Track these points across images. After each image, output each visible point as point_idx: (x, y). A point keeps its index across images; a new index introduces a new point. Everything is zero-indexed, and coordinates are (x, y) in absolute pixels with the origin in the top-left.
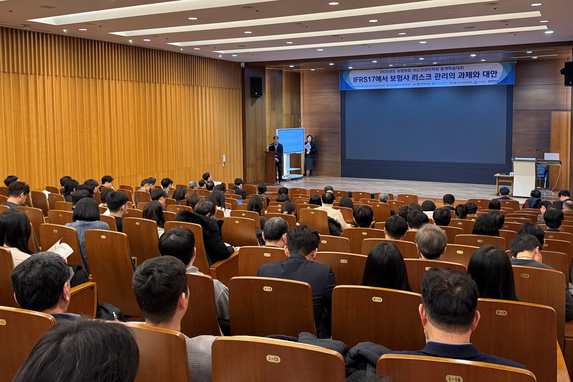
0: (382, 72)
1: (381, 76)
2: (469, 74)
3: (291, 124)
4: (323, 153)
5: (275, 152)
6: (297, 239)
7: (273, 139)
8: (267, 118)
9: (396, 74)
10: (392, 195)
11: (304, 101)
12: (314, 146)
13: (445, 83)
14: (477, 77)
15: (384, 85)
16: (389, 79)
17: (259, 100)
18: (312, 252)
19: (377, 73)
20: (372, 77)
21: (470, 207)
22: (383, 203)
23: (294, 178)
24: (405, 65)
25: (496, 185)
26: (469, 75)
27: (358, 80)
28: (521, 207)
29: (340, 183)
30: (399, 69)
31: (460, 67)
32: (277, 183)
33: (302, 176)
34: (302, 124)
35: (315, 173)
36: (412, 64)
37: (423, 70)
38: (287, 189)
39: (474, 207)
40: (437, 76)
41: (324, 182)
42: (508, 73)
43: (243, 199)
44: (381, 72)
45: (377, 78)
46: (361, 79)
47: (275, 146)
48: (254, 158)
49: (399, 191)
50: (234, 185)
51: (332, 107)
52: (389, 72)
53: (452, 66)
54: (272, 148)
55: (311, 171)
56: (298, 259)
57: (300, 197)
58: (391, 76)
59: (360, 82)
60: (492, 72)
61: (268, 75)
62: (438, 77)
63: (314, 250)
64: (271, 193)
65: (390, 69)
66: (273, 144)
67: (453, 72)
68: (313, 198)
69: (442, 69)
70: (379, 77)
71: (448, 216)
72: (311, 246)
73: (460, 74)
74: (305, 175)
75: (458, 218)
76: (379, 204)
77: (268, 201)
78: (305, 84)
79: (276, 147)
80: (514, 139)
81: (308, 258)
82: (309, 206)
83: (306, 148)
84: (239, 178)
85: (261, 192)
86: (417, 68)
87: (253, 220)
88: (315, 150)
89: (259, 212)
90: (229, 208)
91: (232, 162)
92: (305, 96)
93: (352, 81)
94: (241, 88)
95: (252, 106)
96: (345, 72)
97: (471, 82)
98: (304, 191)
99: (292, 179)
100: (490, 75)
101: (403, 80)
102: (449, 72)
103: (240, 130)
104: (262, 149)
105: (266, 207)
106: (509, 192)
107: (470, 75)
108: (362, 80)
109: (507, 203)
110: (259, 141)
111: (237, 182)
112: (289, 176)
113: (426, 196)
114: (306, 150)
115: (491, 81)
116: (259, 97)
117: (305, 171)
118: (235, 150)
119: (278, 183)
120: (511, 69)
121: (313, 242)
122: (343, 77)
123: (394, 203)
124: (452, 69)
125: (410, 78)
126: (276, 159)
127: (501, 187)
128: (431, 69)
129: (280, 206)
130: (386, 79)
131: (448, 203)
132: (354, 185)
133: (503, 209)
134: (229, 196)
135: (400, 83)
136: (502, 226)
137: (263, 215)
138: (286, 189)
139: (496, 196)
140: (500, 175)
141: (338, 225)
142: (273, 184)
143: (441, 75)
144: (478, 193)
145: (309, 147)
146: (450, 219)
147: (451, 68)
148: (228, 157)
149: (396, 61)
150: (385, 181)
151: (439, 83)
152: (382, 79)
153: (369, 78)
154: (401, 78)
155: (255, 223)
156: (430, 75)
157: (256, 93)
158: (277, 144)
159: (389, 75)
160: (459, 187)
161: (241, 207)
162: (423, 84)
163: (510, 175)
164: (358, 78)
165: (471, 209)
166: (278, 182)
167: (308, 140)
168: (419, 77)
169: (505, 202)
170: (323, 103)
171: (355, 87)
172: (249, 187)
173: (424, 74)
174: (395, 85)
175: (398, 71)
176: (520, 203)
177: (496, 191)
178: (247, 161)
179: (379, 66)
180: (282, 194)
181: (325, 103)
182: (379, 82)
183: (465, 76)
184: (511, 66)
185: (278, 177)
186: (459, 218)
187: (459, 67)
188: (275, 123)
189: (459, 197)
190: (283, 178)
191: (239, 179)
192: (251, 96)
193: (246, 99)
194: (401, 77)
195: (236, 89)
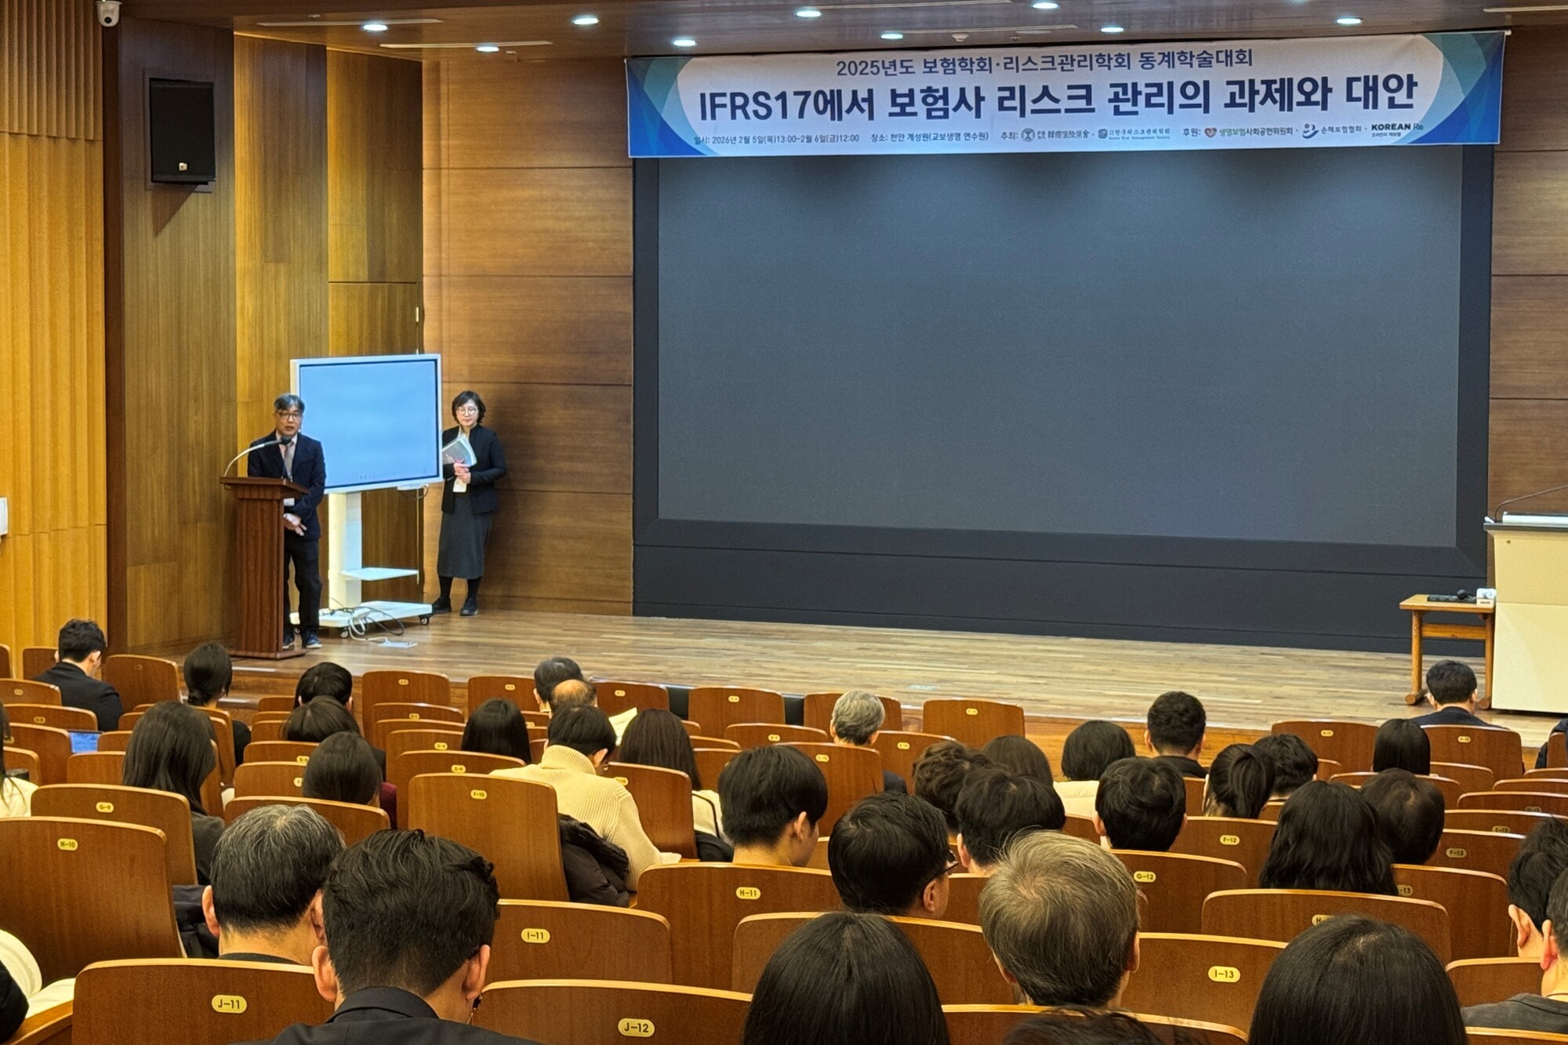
0: (846, 71)
1: (839, 92)
2: (1277, 90)
3: (372, 335)
4: (537, 487)
5: (285, 482)
6: (379, 904)
7: (273, 409)
8: (243, 298)
9: (919, 81)
10: (897, 704)
11: (439, 212)
12: (490, 452)
13: (1161, 131)
14: (1316, 103)
15: (855, 138)
16: (882, 103)
17: (196, 205)
18: (464, 967)
19: (822, 75)
20: (796, 93)
21: (1282, 758)
22: (852, 746)
23: (382, 623)
24: (964, 37)
25: (1409, 652)
26: (1277, 96)
27: (724, 106)
28: (1530, 765)
29: (625, 648)
30: (930, 55)
31: (1234, 55)
32: (292, 648)
33: (426, 608)
34: (429, 333)
35: (494, 592)
36: (998, 32)
37: (1053, 62)
38: (345, 677)
39: (1299, 759)
40: (1124, 96)
41: (543, 644)
42: (1469, 90)
43: (102, 727)
44: (843, 69)
45: (821, 98)
46: (739, 101)
47: (282, 448)
48: (170, 512)
49: (929, 688)
50: (57, 656)
51: (591, 244)
52: (882, 71)
53: (1197, 48)
54: (265, 461)
55: (473, 585)
56: (392, 1017)
57: (415, 718)
58: (893, 92)
59: (733, 116)
60: (1393, 84)
61: (247, 72)
62: (1127, 100)
63: (470, 958)
64: (256, 699)
65: (888, 56)
66: (272, 437)
67: (1198, 75)
68: (480, 720)
69: (1147, 60)
70: (832, 92)
71: (1171, 801)
72: (453, 936)
73: (1236, 89)
74: (443, 605)
75: (1220, 811)
76: (827, 751)
77: (242, 737)
78: (444, 123)
79: (288, 454)
80: (1497, 424)
81: (443, 1002)
82: (460, 760)
83: (450, 460)
84: (86, 618)
85: (202, 691)
86: (1023, 53)
87: (158, 832)
88: (494, 471)
89: (193, 793)
90: (25, 777)
91: (45, 537)
92: (444, 186)
93: (692, 110)
94: (100, 137)
95: (157, 231)
96: (655, 66)
97: (1290, 130)
98: (438, 687)
99: (376, 628)
100: (1383, 96)
101: (951, 112)
102: (1180, 74)
103: (90, 362)
104: (213, 464)
105: (228, 769)
106: (1471, 684)
107: (1281, 93)
108: (743, 107)
109: (1463, 739)
110: (197, 424)
111: (73, 641)
112: (357, 613)
113: (1067, 711)
114: (449, 473)
115: (1387, 127)
116: (200, 187)
117: (445, 583)
118: (65, 469)
119: (298, 649)
120: (1484, 67)
121: (463, 914)
122: (646, 89)
123: (904, 746)
124: (1195, 62)
125: (990, 105)
126: (290, 517)
127: (1431, 661)
128: (1094, 59)
129: (302, 761)
130: (865, 106)
131: (1175, 742)
132: (699, 654)
133: (1444, 771)
134: (27, 715)
135: (938, 126)
136: (1432, 847)
137: (210, 808)
138: (338, 674)
139: (1413, 708)
140: (1429, 600)
141: (613, 860)
142: (270, 651)
143: (1140, 93)
144: (1320, 692)
145: (464, 455)
146: (1182, 818)
147: (1192, 56)
148: (26, 508)
149: (920, 16)
150: (858, 638)
151: (1130, 132)
152: (846, 105)
153: (782, 97)
154: (940, 104)
155: (166, 846)
156: (1088, 88)
157: (183, 166)
158: (295, 440)
159: (882, 86)
160: (1229, 663)
161: (90, 768)
162: (1051, 134)
163: (1479, 605)
164: (724, 95)
165: (1288, 770)
166: (297, 642)
167: (459, 417)
168: (1035, 101)
169: (1452, 735)
170: (538, 224)
171: (710, 145)
172: (141, 667)
173: (1059, 83)
174: (911, 136)
175: (930, 67)
176: (1524, 744)
177: (1409, 683)
178: (129, 527)
179: (830, 38)
180: (315, 700)
181: (550, 224)
182: (833, 118)
183: (1258, 98)
184: (1486, 54)
185: (295, 618)
186: (1225, 814)
187: (1229, 55)
188: (282, 325)
189: (1232, 715)
190: (325, 618)
191: (86, 625)
192: (152, 181)
193: (126, 200)
194: (941, 97)
195: (73, 141)
